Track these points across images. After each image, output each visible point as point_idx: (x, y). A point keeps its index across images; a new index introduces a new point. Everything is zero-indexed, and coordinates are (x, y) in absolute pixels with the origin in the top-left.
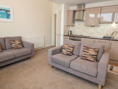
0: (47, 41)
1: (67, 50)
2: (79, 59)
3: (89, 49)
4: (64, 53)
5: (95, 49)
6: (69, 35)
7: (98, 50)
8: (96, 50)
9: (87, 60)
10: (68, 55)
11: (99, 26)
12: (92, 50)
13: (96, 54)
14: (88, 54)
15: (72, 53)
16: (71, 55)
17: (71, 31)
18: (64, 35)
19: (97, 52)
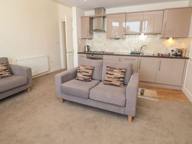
0: (52, 62)
1: (84, 73)
2: (101, 85)
3: (114, 70)
4: (79, 78)
5: (121, 69)
6: (85, 51)
7: (125, 70)
8: (123, 70)
9: (112, 85)
10: (85, 80)
11: (125, 38)
12: (118, 71)
13: (123, 76)
14: (113, 76)
15: (91, 78)
16: (90, 81)
17: (88, 46)
18: (78, 53)
19: (124, 73)
